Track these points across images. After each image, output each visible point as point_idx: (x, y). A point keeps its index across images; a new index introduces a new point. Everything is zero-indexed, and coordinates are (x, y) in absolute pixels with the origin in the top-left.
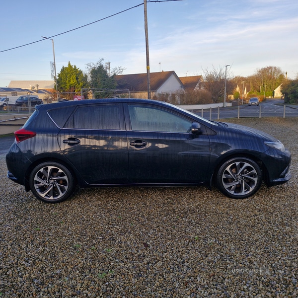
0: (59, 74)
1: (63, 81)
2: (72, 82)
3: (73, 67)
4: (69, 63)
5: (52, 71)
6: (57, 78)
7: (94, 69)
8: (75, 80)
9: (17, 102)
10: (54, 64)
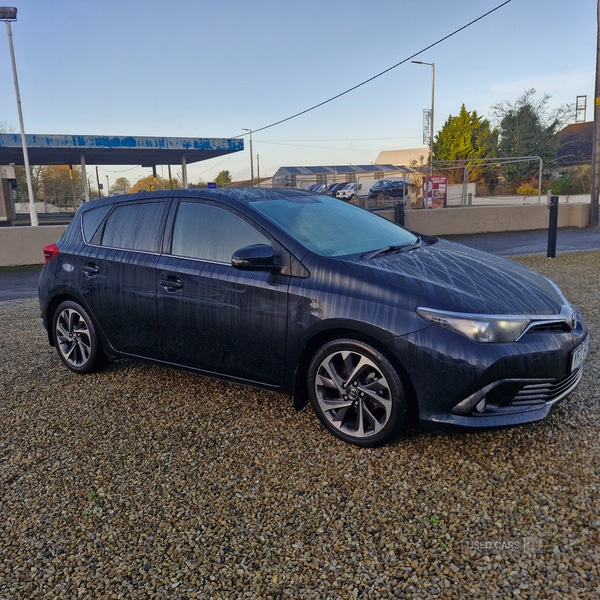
0: (440, 133)
1: (444, 146)
2: (462, 147)
3: (471, 114)
4: (463, 108)
5: (427, 128)
6: (435, 140)
7: (511, 115)
8: (468, 142)
9: (371, 191)
10: (431, 114)
